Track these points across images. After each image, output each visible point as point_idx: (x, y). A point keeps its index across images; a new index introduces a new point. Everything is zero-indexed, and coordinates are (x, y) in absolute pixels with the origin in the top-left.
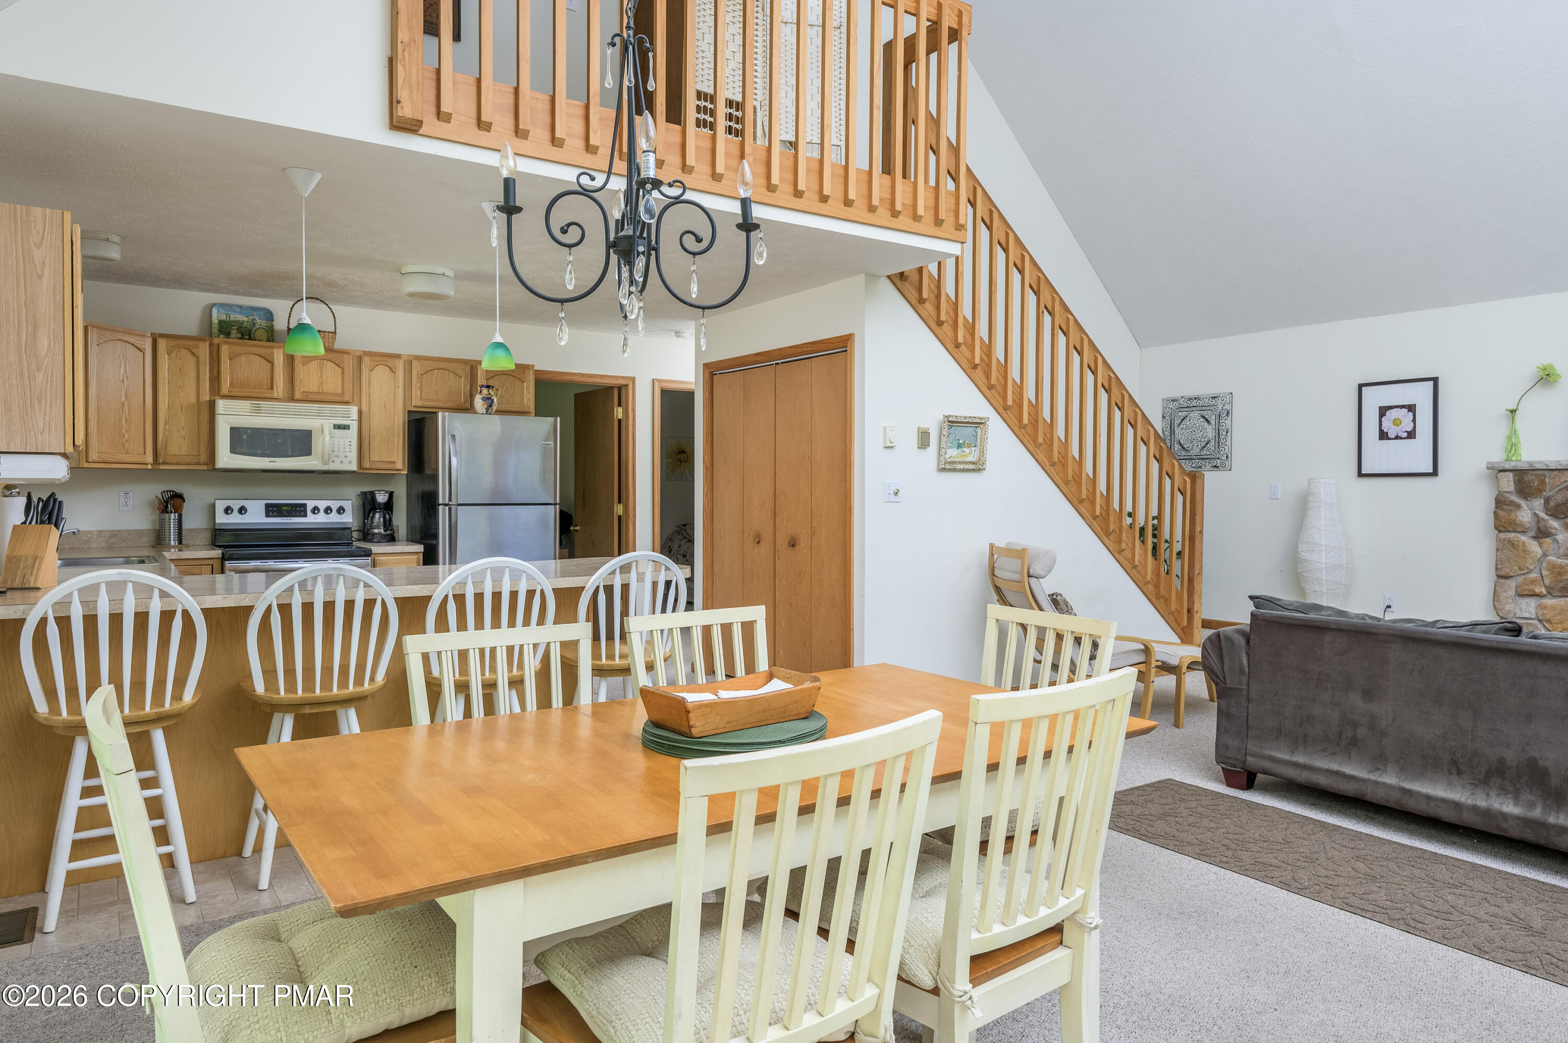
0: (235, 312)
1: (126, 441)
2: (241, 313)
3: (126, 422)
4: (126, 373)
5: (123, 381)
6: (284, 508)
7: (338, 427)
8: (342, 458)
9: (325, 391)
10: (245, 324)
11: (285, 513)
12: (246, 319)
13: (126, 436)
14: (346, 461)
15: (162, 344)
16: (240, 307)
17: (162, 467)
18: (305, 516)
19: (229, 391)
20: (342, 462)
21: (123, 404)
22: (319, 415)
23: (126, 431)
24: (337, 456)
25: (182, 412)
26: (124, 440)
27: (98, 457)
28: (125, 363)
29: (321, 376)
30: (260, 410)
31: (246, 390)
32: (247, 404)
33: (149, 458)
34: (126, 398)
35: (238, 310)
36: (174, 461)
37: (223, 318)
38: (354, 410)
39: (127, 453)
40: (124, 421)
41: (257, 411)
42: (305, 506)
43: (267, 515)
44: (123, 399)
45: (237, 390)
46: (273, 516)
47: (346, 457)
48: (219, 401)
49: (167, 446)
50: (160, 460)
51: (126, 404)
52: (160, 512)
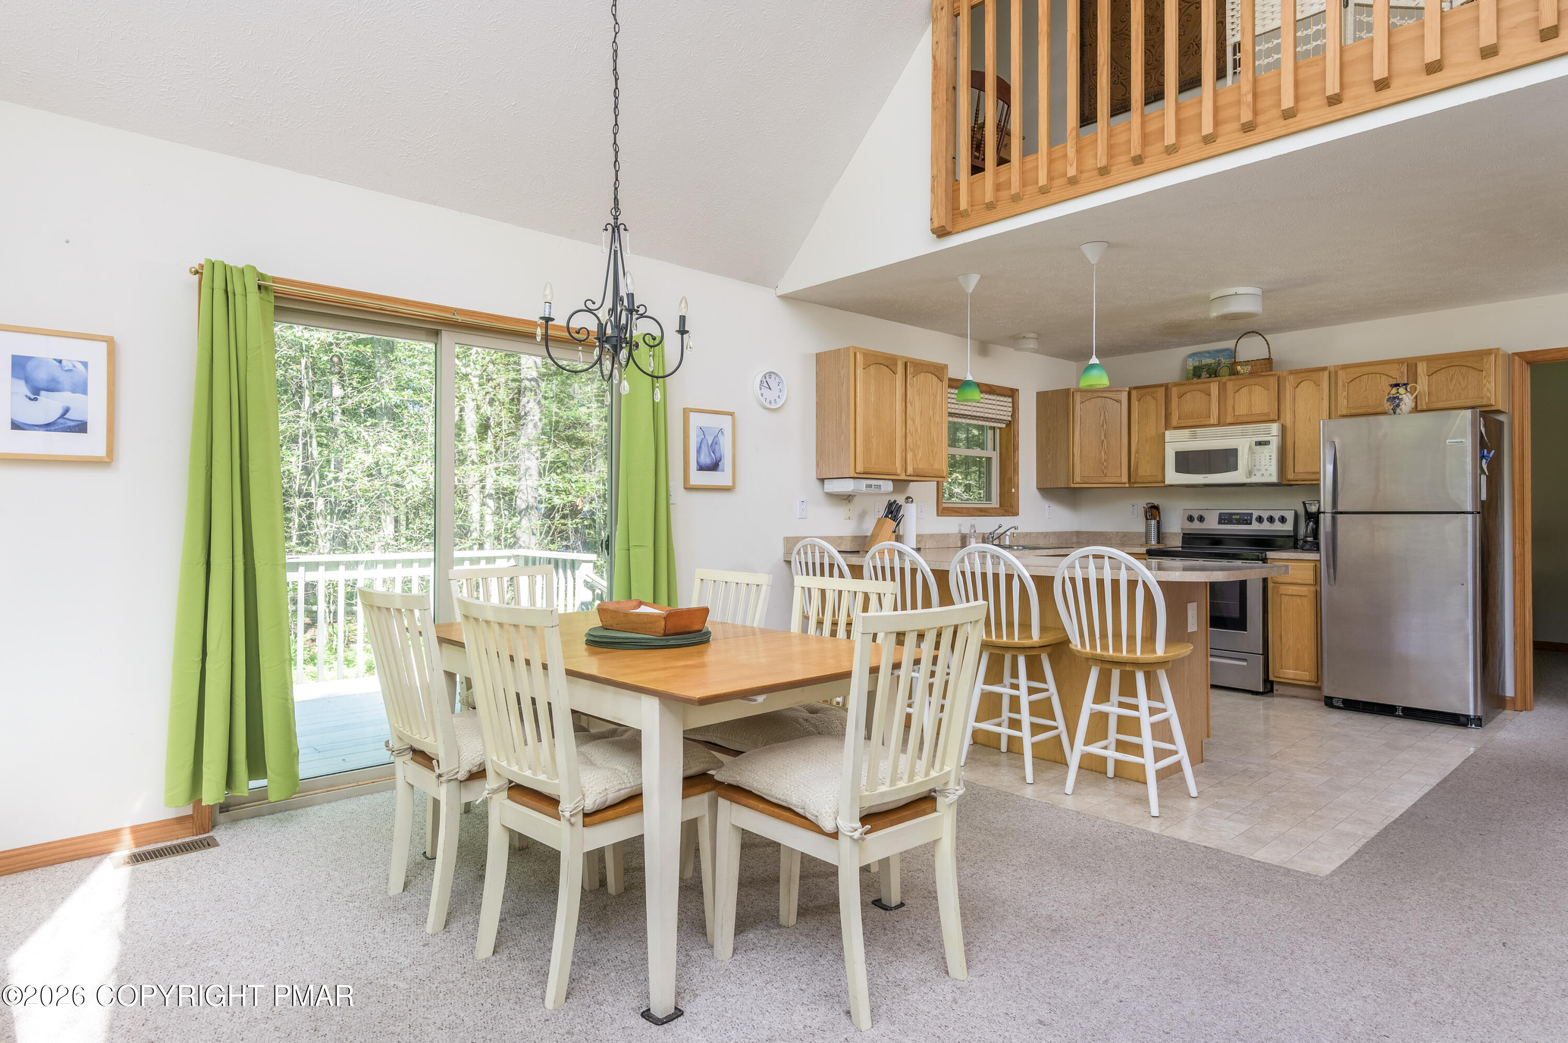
0: (1206, 357)
1: (1105, 467)
2: (1210, 357)
5: (1103, 425)
6: (1234, 517)
7: (1259, 443)
8: (1263, 471)
9: (1253, 413)
10: (1213, 365)
11: (1234, 521)
12: (1213, 361)
13: (1105, 464)
14: (1267, 474)
15: (1134, 393)
16: (1208, 352)
17: (1135, 485)
18: (1250, 524)
19: (1179, 423)
20: (1263, 475)
21: (1103, 441)
22: (1244, 435)
23: (1105, 461)
24: (1259, 470)
25: (1147, 443)
26: (1103, 467)
27: (1080, 480)
28: (1105, 412)
29: (1250, 401)
30: (1196, 436)
31: (1190, 420)
32: (1186, 432)
33: (1125, 479)
34: (1105, 438)
35: (1207, 355)
36: (1141, 481)
37: (1197, 364)
38: (1275, 428)
39: (1105, 476)
40: (1103, 454)
41: (1194, 437)
42: (1251, 514)
43: (1220, 523)
44: (1103, 438)
45: (1182, 421)
46: (1224, 523)
47: (1266, 470)
48: (1167, 433)
49: (1137, 469)
50: (1132, 480)
51: (1105, 441)
52: (1147, 519)
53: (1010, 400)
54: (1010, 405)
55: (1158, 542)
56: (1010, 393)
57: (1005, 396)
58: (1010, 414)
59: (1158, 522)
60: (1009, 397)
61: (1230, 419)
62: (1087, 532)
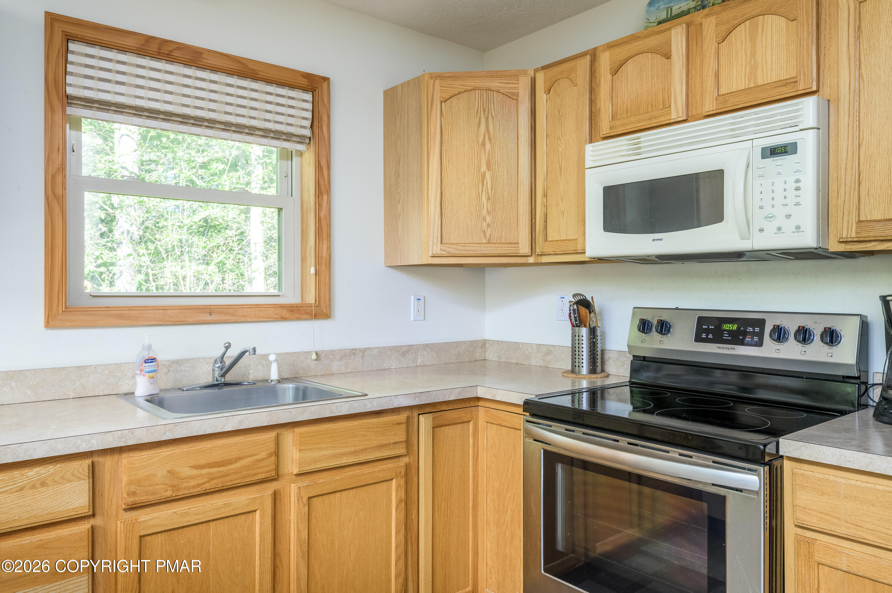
1: (489, 225)
3: (488, 199)
4: (488, 132)
5: (484, 144)
6: (727, 327)
7: (773, 152)
8: (781, 221)
9: (760, 82)
11: (726, 336)
13: (488, 219)
14: (788, 226)
15: (540, 78)
17: (545, 259)
18: (760, 344)
19: (611, 128)
20: (779, 229)
21: (484, 176)
22: (737, 135)
23: (488, 212)
24: (770, 218)
25: (561, 175)
26: (485, 224)
27: (441, 250)
28: (487, 119)
29: (754, 54)
30: (639, 148)
31: (633, 119)
32: (623, 142)
33: (524, 247)
36: (551, 251)
38: (809, 111)
39: (489, 243)
40: (484, 199)
41: (636, 150)
43: (698, 339)
44: (484, 168)
45: (618, 123)
46: (706, 340)
47: (788, 216)
48: (589, 148)
49: (546, 228)
50: (538, 251)
51: (488, 176)
52: (573, 326)
53: (308, 96)
54: (309, 106)
55: (593, 370)
56: (304, 82)
57: (292, 87)
58: (308, 123)
59: (593, 332)
60: (305, 90)
61: (709, 107)
62: (498, 342)
